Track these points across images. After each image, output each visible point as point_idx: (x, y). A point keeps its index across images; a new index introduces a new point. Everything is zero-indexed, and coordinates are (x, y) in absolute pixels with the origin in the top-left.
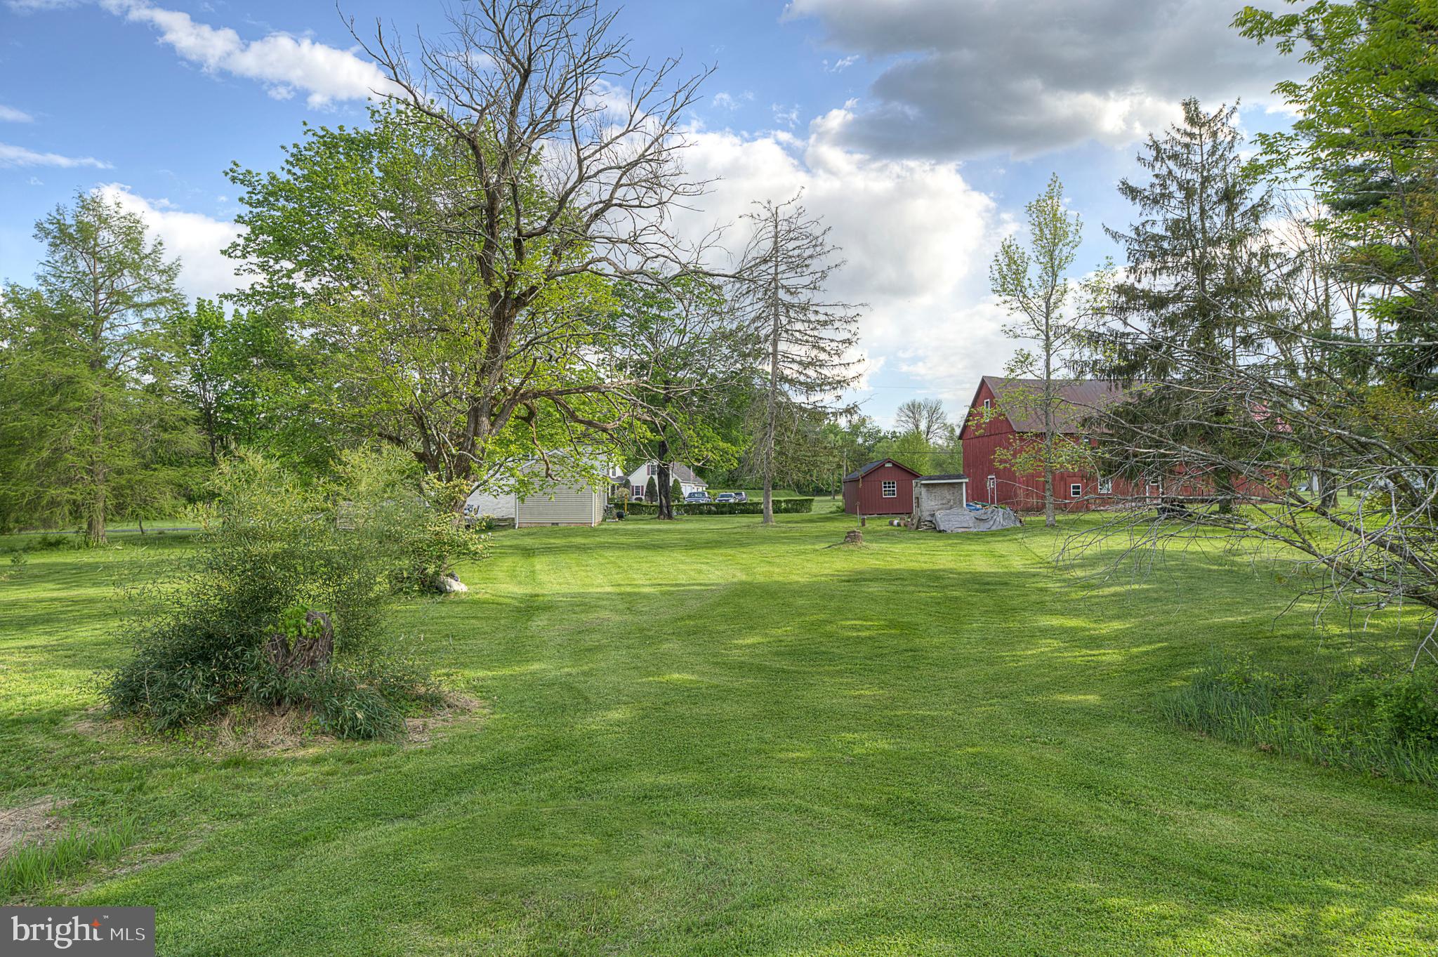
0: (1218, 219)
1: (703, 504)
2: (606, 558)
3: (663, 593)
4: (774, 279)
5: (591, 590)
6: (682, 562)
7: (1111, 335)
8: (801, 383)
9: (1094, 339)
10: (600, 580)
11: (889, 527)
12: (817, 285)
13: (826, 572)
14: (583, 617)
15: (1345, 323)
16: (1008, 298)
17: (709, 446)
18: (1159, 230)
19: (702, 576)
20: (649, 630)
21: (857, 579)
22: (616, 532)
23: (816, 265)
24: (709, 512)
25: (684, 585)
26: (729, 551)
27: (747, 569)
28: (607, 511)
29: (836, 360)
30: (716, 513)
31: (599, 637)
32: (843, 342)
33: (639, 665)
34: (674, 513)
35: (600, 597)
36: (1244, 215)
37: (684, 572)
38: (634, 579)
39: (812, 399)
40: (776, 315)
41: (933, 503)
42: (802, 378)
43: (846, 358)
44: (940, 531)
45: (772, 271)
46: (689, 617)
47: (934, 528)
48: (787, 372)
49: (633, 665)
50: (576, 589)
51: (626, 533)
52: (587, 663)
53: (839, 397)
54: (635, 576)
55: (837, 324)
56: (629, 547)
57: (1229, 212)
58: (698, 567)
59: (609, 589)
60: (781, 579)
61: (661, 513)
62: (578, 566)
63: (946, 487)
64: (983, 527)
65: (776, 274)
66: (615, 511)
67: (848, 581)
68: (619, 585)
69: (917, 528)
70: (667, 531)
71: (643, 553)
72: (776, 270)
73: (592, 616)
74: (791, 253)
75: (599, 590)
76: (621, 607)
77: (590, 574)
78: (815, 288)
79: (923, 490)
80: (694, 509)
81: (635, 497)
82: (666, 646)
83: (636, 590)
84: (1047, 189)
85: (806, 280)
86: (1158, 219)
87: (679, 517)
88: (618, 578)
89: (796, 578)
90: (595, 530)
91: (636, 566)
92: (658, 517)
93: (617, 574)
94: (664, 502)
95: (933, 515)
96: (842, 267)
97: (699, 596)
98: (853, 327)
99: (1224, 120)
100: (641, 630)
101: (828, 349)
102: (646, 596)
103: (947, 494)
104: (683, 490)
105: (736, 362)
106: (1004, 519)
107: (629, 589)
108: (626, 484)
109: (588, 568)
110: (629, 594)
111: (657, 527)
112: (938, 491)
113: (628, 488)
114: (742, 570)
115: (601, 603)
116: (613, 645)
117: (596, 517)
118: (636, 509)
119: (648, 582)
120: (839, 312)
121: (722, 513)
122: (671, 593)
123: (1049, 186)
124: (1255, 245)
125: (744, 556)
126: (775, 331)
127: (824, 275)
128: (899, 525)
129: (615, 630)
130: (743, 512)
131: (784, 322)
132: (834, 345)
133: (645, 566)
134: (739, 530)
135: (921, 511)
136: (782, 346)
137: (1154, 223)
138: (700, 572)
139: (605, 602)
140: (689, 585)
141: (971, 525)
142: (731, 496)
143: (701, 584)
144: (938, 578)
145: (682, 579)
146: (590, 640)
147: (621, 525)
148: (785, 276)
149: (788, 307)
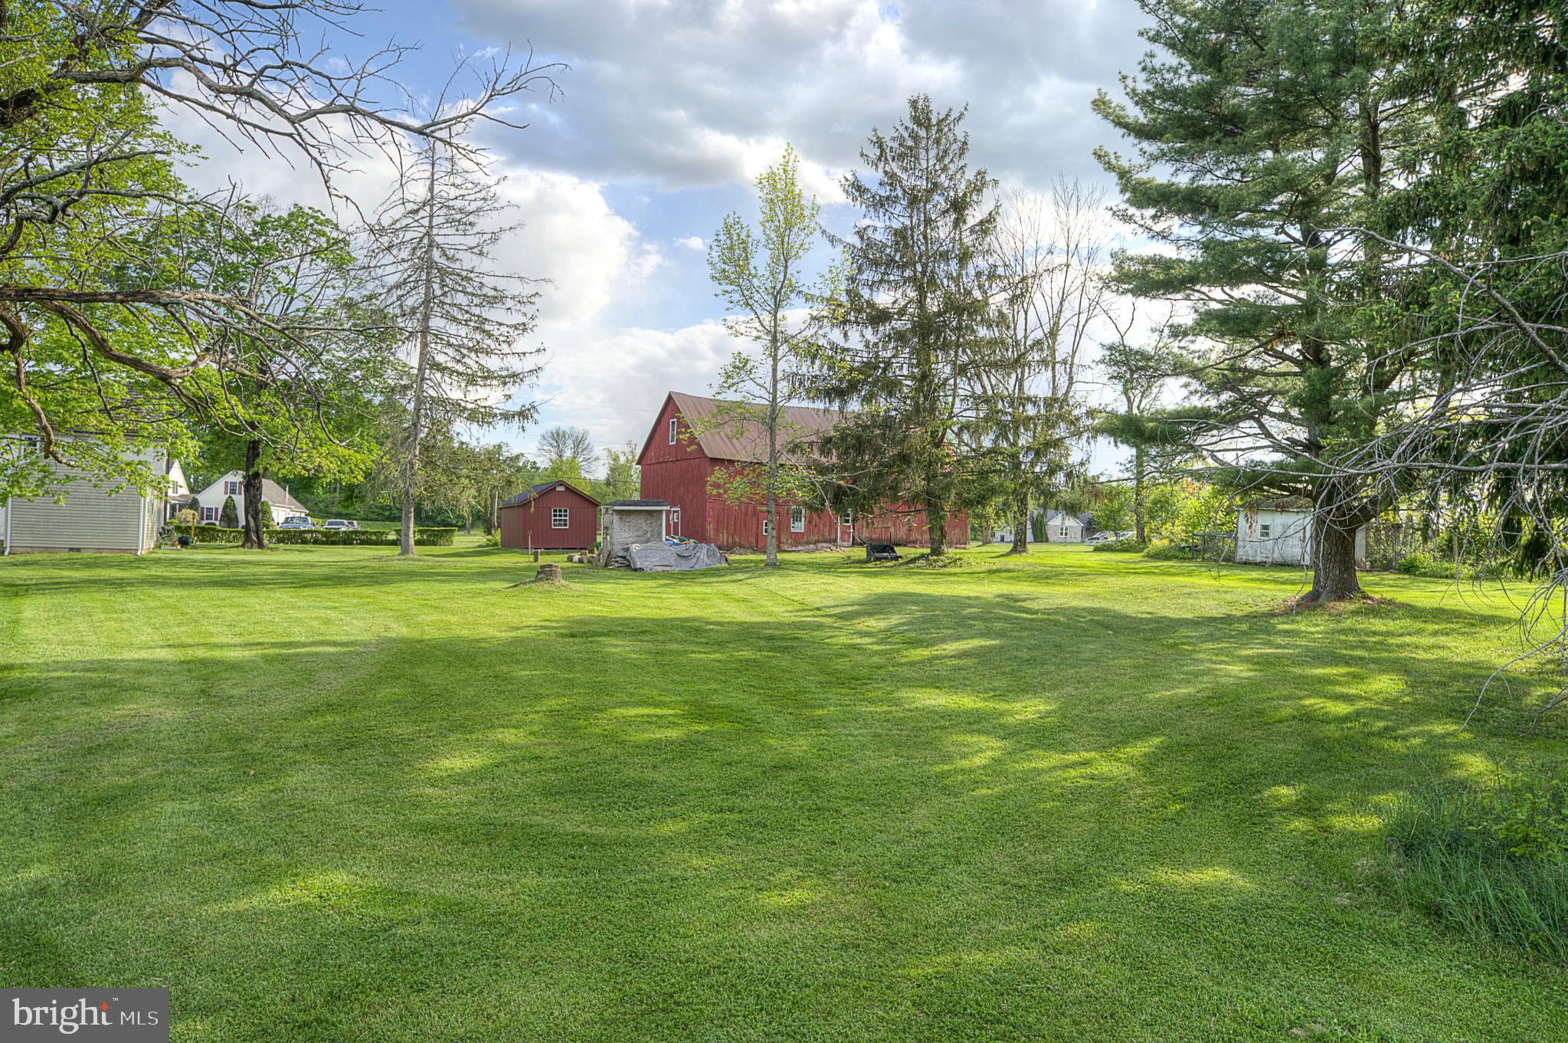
0: (943, 230)
1: (304, 532)
2: (159, 599)
3: (265, 657)
4: (428, 234)
5: (127, 655)
6: (293, 607)
7: (831, 349)
8: (460, 374)
9: (813, 353)
10: (146, 635)
11: (570, 564)
12: (485, 251)
13: (532, 621)
14: (104, 714)
15: (1065, 356)
16: (729, 288)
17: (324, 450)
18: (880, 236)
19: (334, 629)
20: (250, 740)
21: (584, 632)
22: (175, 562)
23: (485, 223)
24: (316, 542)
25: (305, 645)
26: (364, 590)
27: (404, 617)
28: (164, 533)
29: (505, 348)
30: (324, 543)
31: (134, 760)
32: (515, 327)
33: (239, 844)
34: (266, 542)
35: (145, 669)
36: (972, 230)
37: (298, 621)
38: (212, 634)
39: (471, 397)
40: (429, 281)
41: (627, 535)
42: (460, 368)
43: (518, 347)
44: (636, 570)
45: (426, 222)
46: (331, 707)
47: (627, 565)
48: (440, 358)
49: (222, 846)
50: (95, 654)
51: (192, 564)
52: (97, 843)
53: (508, 397)
54: (213, 629)
55: (509, 303)
56: (198, 584)
57: (957, 224)
58: (323, 613)
59: (162, 654)
60: (465, 633)
61: (248, 539)
62: (105, 611)
63: (642, 516)
64: (685, 566)
65: (431, 227)
66: (176, 535)
67: (572, 635)
68: (183, 646)
69: (606, 565)
70: (258, 564)
71: (223, 592)
72: (431, 222)
73: (123, 710)
74: (451, 203)
75: (143, 654)
76: (186, 688)
77: (126, 625)
78: (481, 254)
79: (616, 518)
80: (290, 537)
81: (205, 522)
82: (295, 779)
83: (217, 654)
84: (782, 161)
85: (472, 241)
86: (881, 227)
87: (272, 546)
88: (182, 633)
89: (491, 632)
90: (143, 560)
91: (212, 612)
92: (243, 546)
93: (178, 625)
94: (252, 524)
95: (627, 549)
96: (518, 231)
97: (338, 664)
98: (529, 310)
99: (952, 126)
100: (234, 740)
101: (496, 333)
102: (235, 667)
103: (643, 523)
104: (274, 515)
105: (361, 347)
106: (708, 557)
107: (201, 653)
108: (194, 505)
109: (125, 616)
110: (204, 663)
111: (241, 557)
112: (633, 520)
113: (196, 510)
114: (397, 619)
115: (145, 680)
116: (169, 781)
117: (146, 543)
118: (206, 534)
119: (238, 640)
120: (513, 288)
121: (333, 543)
122: (285, 659)
123: (784, 157)
124: (981, 263)
125: (391, 598)
126: (426, 302)
127: (495, 237)
128: (581, 561)
129: (175, 744)
130: (363, 542)
131: (438, 292)
132: (504, 329)
133: (230, 613)
134: (367, 564)
135: (612, 544)
136: (436, 323)
137: (875, 229)
138: (327, 621)
139: (153, 679)
140: (314, 644)
141: (673, 563)
142: (343, 524)
143: (335, 644)
144: (698, 631)
145: (299, 634)
146: (109, 775)
147: (185, 554)
148: (442, 232)
149: (443, 273)
